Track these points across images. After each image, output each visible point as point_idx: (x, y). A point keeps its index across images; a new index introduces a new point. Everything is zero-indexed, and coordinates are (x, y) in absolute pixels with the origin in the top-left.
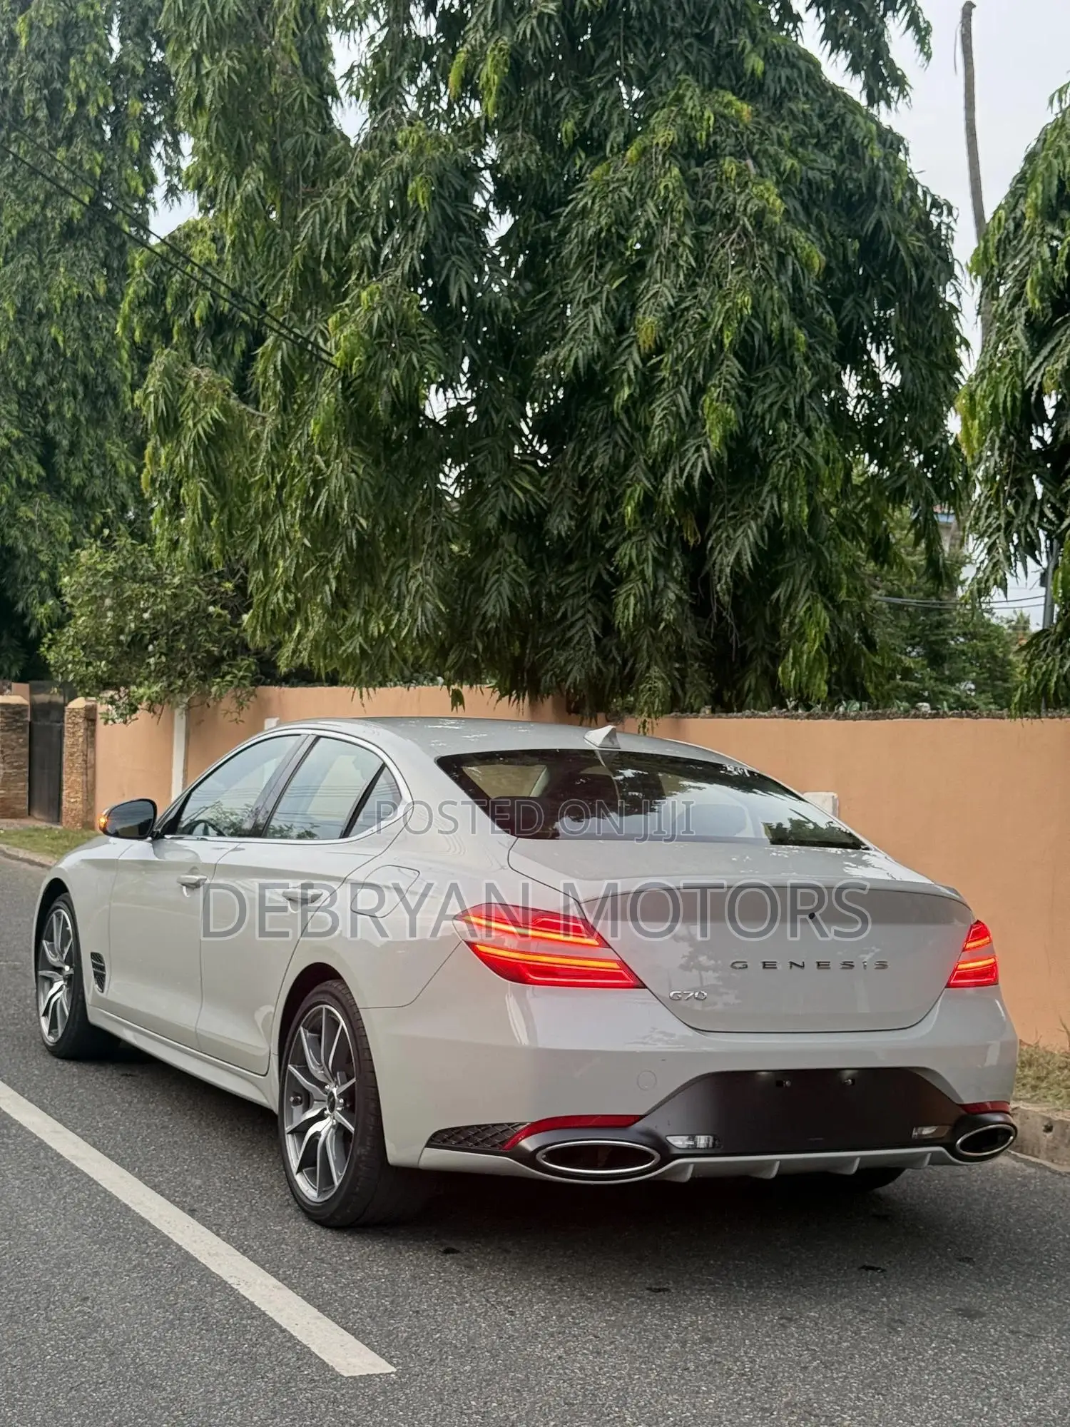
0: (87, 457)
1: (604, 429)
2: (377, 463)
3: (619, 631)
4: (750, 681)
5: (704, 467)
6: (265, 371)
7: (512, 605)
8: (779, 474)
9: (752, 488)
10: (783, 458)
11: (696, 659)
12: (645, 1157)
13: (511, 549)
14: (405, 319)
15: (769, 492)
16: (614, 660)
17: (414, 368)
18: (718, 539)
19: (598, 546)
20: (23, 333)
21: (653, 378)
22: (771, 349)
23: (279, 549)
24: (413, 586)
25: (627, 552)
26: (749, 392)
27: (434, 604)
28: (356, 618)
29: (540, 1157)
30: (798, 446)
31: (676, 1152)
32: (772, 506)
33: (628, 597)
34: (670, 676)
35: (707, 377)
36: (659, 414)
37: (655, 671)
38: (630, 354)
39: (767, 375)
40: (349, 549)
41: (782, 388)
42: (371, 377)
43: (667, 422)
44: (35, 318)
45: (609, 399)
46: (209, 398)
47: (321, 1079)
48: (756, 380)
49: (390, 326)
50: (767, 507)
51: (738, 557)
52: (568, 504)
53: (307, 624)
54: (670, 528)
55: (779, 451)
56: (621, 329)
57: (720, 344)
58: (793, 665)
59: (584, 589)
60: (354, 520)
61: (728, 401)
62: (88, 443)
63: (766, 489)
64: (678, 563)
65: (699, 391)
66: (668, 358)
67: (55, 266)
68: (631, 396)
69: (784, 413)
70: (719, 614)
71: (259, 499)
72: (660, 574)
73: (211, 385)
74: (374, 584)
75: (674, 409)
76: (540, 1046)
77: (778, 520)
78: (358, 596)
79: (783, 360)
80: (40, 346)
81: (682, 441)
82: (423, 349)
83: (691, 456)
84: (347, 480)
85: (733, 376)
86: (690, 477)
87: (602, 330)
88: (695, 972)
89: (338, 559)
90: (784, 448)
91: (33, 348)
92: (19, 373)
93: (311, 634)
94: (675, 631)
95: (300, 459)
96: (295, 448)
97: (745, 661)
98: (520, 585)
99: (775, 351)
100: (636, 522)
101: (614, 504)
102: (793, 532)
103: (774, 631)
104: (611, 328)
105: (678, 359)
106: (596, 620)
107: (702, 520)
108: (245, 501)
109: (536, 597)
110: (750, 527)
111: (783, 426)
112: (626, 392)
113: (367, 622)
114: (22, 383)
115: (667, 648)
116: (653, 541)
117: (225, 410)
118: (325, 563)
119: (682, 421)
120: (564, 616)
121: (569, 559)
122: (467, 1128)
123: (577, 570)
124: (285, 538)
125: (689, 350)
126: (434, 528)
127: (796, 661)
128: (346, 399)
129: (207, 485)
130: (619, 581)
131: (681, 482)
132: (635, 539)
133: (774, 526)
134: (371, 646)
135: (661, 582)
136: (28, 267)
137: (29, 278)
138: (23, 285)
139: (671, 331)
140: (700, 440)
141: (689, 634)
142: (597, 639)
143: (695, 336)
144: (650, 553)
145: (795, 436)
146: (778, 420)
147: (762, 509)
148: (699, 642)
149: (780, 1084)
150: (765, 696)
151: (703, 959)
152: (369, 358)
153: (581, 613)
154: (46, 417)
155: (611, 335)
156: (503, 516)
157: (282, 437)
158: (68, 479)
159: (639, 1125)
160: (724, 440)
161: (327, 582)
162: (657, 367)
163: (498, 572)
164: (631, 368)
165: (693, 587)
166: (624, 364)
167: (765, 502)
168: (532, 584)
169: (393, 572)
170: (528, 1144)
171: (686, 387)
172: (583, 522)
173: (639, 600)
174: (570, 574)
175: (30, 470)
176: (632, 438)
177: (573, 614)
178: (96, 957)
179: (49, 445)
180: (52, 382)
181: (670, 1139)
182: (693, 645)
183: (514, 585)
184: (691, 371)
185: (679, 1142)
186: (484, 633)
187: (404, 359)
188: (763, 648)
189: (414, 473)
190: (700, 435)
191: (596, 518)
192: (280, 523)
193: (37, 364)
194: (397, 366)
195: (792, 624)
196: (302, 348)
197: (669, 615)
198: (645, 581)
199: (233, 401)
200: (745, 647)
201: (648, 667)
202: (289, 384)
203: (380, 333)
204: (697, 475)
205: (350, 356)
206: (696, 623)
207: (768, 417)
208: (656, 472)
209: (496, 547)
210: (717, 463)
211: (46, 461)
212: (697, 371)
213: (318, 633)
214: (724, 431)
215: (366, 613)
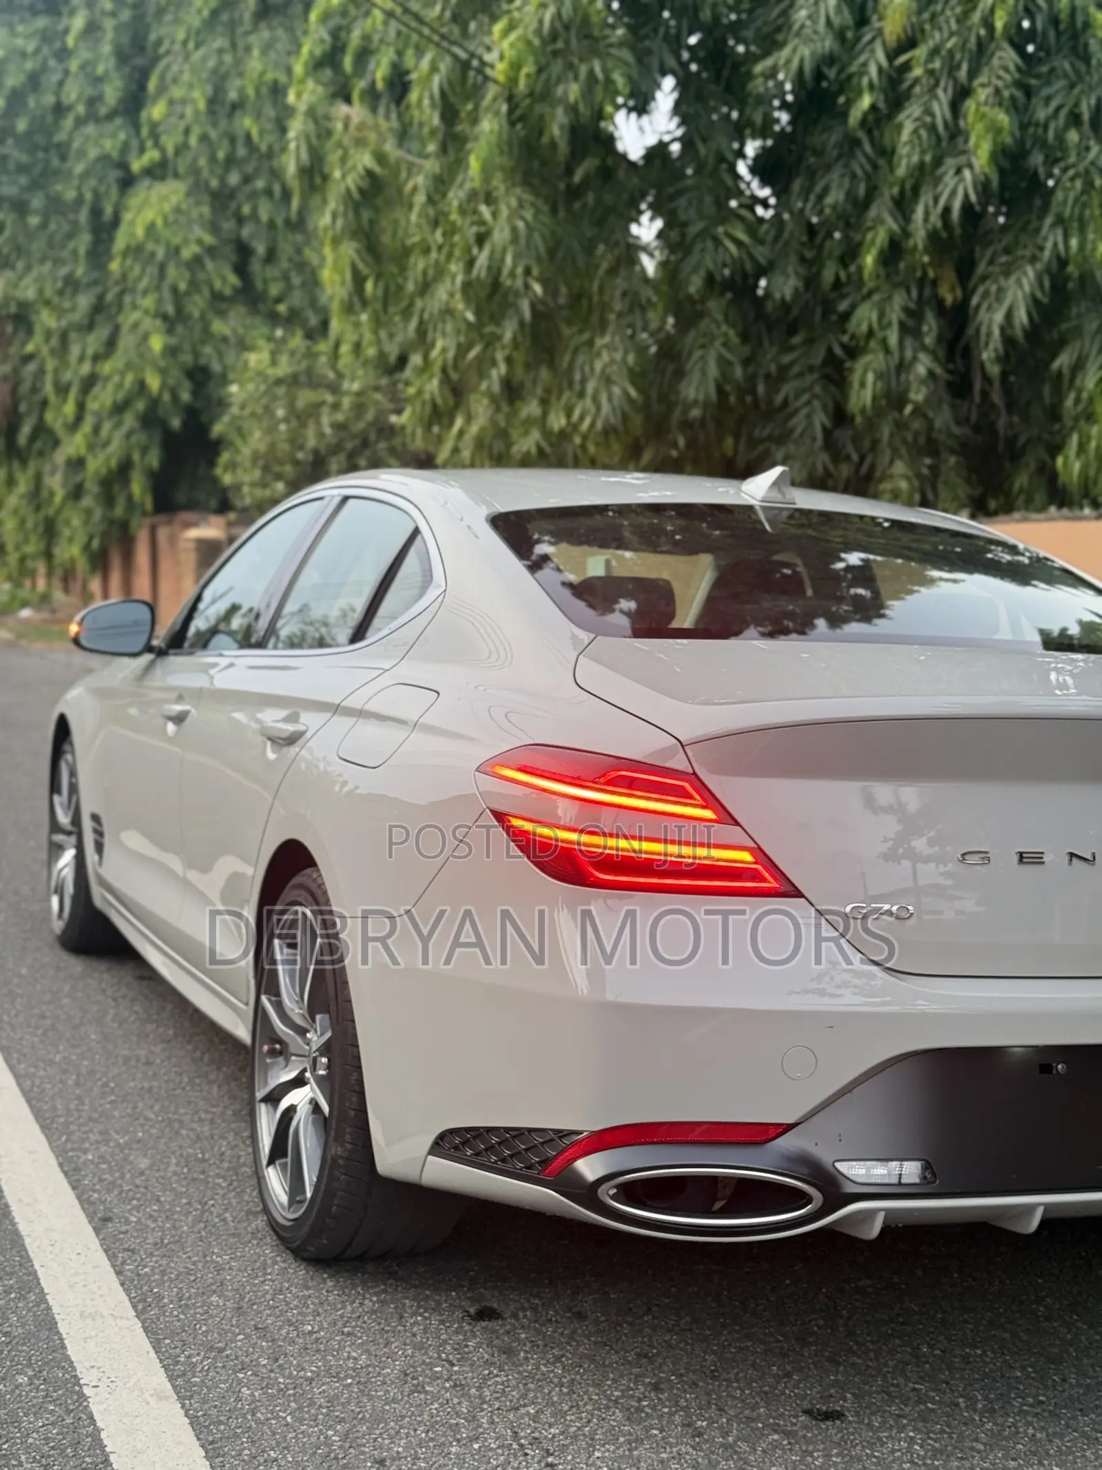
0: (285, 264)
1: (840, 156)
2: (554, 210)
3: (853, 418)
4: (1022, 480)
5: (966, 196)
6: (420, 100)
7: (720, 390)
8: (1065, 201)
9: (1029, 222)
10: (1072, 179)
11: (953, 451)
12: (794, 1198)
13: (720, 318)
14: (586, 21)
15: (1053, 226)
16: (848, 458)
17: (596, 80)
18: (986, 294)
19: (828, 307)
20: (215, 124)
21: (901, 81)
22: (1059, 34)
23: (440, 326)
24: (598, 366)
25: (865, 316)
26: (1028, 92)
27: (623, 389)
28: (531, 408)
29: (607, 1194)
30: (1093, 163)
31: (851, 1189)
32: (1055, 245)
33: (865, 372)
34: (919, 475)
35: (972, 74)
36: (908, 127)
37: (899, 467)
38: (873, 51)
39: (1052, 70)
40: (522, 323)
41: (1072, 86)
42: (543, 94)
43: (919, 137)
44: (227, 109)
45: (844, 115)
46: (360, 142)
47: (299, 1021)
48: (1038, 76)
49: (567, 28)
50: (1049, 245)
51: (1009, 316)
52: (793, 259)
53: (469, 419)
54: (921, 283)
55: (1065, 170)
56: (862, 21)
57: (990, 27)
58: (1078, 454)
59: (811, 369)
60: (527, 286)
61: (1000, 104)
62: (286, 250)
63: (1049, 221)
64: (931, 327)
65: (962, 94)
66: (920, 52)
67: (248, 49)
68: (874, 108)
69: (1075, 119)
70: (985, 395)
71: (418, 264)
72: (909, 342)
73: (362, 126)
74: (552, 365)
75: (928, 119)
76: (610, 996)
77: (1063, 262)
78: (534, 382)
79: (1074, 49)
80: (233, 140)
81: (938, 161)
82: (609, 55)
83: (949, 180)
84: (514, 230)
85: (1006, 69)
86: (947, 211)
87: (837, 21)
88: (906, 864)
89: (508, 336)
90: (1074, 165)
91: (226, 143)
92: (212, 171)
93: (474, 429)
94: (925, 416)
95: (462, 211)
96: (455, 197)
97: (1016, 454)
98: (730, 363)
99: (1064, 38)
100: (878, 277)
101: (851, 253)
102: (1082, 278)
103: (1054, 413)
104: (847, 18)
105: (935, 52)
106: (824, 407)
107: (965, 272)
108: (403, 269)
109: (751, 379)
110: (1025, 274)
111: (1073, 136)
112: (866, 101)
113: (545, 414)
114: (214, 183)
115: (915, 439)
116: (899, 299)
117: (380, 157)
118: (491, 342)
119: (939, 139)
120: (786, 402)
121: (792, 330)
122: (489, 1130)
123: (804, 343)
124: (448, 312)
125: (949, 38)
126: (624, 294)
127: (1082, 448)
128: (512, 124)
129: (358, 251)
130: (853, 352)
131: (935, 219)
132: (876, 297)
133: (1058, 269)
134: (551, 444)
135: (908, 354)
136: (220, 51)
137: (221, 63)
138: (215, 71)
139: (926, 16)
140: (962, 159)
141: (943, 418)
142: (825, 430)
143: (958, 21)
144: (895, 314)
145: (1088, 149)
146: (1066, 128)
147: (1042, 249)
148: (957, 430)
149: (1046, 1069)
150: (1040, 497)
151: (920, 844)
152: (540, 71)
153: (805, 398)
154: (240, 220)
155: (848, 28)
156: (710, 280)
157: (441, 184)
158: (265, 291)
159: (785, 1143)
160: (994, 156)
161: (494, 363)
162: (906, 67)
163: (703, 346)
164: (873, 70)
165: (950, 357)
166: (865, 65)
167: (1045, 239)
168: (746, 362)
169: (576, 351)
170: (589, 1168)
171: (945, 90)
172: (811, 282)
173: (879, 376)
174: (792, 349)
175: (224, 279)
176: (875, 167)
177: (797, 397)
178: (96, 818)
179: (243, 251)
180: (247, 180)
181: (843, 1167)
182: (950, 435)
183: (723, 363)
184: (952, 68)
185: (857, 1172)
186: (686, 425)
187: (583, 70)
188: (1039, 438)
189: (600, 223)
190: (964, 152)
191: (829, 272)
192: (441, 293)
193: (230, 161)
194: (576, 78)
195: (1077, 401)
196: (465, 66)
197: (918, 395)
198: (887, 351)
199: (390, 147)
200: (1015, 437)
201: (891, 462)
202: (449, 114)
203: (554, 37)
204: (957, 205)
205: (516, 66)
206: (953, 407)
207: (1052, 126)
208: (903, 205)
209: (700, 315)
210: (984, 188)
211: (241, 269)
212: (958, 67)
213: (483, 430)
214: (995, 143)
215: (544, 403)
